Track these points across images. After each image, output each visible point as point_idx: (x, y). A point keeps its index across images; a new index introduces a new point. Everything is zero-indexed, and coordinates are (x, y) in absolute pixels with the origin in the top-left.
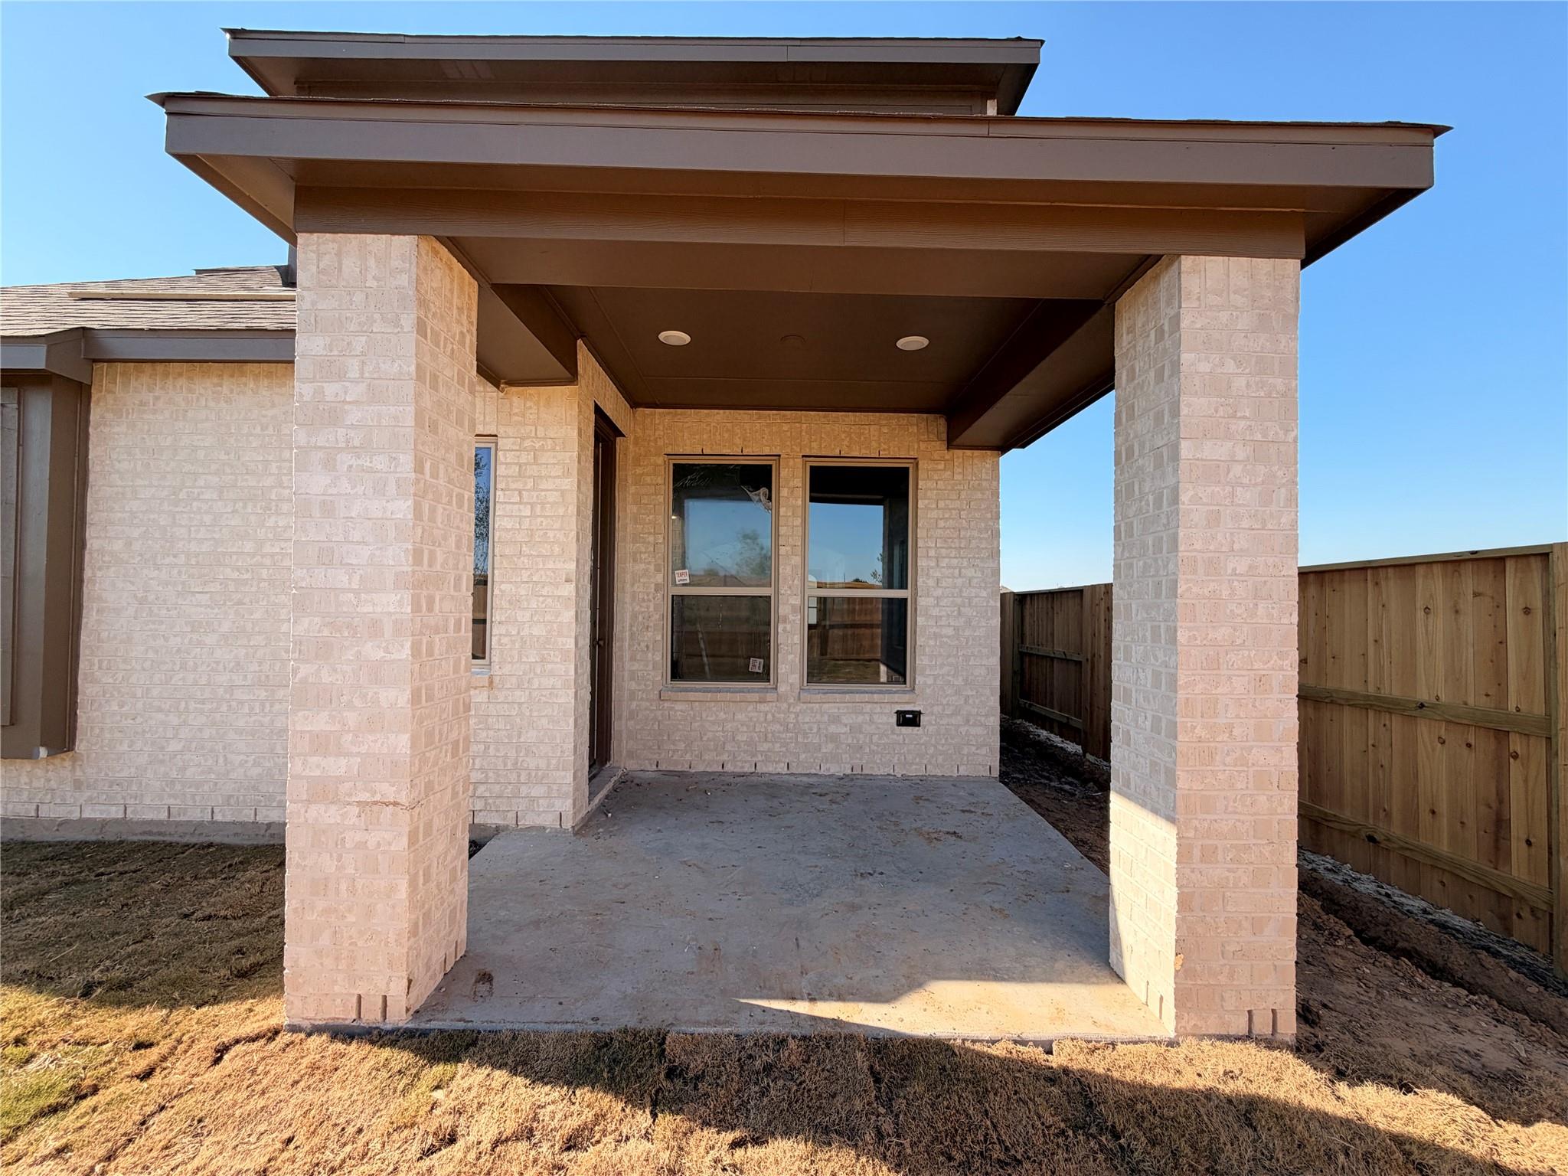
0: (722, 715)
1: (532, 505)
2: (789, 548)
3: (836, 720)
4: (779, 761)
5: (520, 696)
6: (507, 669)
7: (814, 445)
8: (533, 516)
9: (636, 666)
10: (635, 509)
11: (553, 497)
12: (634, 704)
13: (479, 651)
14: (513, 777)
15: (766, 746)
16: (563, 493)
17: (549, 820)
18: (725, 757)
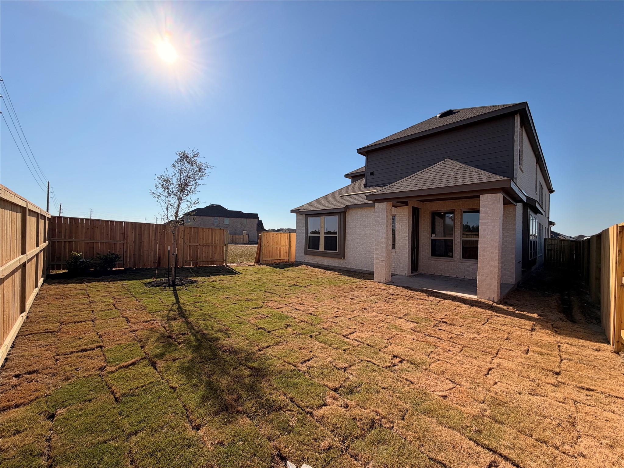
0: (442, 264)
1: (401, 225)
2: (457, 229)
3: (469, 267)
4: (455, 275)
5: (400, 255)
6: (398, 250)
7: (463, 207)
8: (401, 227)
9: (423, 253)
10: (423, 222)
11: (405, 224)
12: (423, 260)
13: (393, 247)
14: (398, 267)
15: (452, 271)
16: (406, 223)
17: (404, 274)
18: (442, 272)
